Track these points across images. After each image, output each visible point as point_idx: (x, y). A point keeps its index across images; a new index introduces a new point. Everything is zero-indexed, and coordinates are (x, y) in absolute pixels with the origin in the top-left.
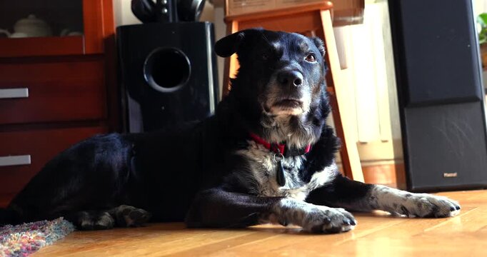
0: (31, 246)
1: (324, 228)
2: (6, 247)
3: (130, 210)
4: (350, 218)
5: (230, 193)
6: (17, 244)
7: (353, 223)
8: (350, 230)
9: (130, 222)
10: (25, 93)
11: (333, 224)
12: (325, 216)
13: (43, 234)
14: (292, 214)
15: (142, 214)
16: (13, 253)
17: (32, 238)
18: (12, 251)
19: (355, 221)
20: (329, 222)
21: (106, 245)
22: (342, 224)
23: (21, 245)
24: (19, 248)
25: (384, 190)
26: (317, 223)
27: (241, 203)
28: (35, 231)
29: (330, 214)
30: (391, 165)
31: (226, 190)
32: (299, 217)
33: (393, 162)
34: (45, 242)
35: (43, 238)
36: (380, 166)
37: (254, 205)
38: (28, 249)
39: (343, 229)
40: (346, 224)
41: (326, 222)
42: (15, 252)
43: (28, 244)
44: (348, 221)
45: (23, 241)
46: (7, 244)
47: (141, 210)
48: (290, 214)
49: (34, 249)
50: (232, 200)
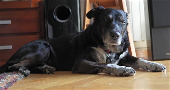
0: (14, 80)
1: (124, 74)
2: (6, 81)
3: (48, 67)
4: (134, 71)
5: (89, 61)
6: (9, 79)
7: (134, 73)
8: (133, 75)
9: (48, 72)
10: (9, 22)
11: (127, 72)
12: (124, 70)
13: (18, 75)
14: (112, 69)
15: (53, 69)
16: (8, 83)
17: (14, 77)
18: (8, 82)
19: (135, 72)
20: (126, 72)
21: (42, 80)
22: (131, 73)
23: (11, 80)
24: (10, 81)
25: (142, 60)
26: (121, 72)
27: (93, 65)
28: (15, 74)
29: (126, 69)
30: (145, 50)
31: (88, 60)
32: (114, 70)
33: (146, 49)
34: (19, 78)
35: (18, 77)
36: (141, 50)
37: (97, 66)
38: (13, 81)
39: (131, 74)
40: (132, 72)
41: (125, 72)
42: (9, 83)
43: (13, 79)
44: (133, 72)
45: (11, 78)
46: (6, 79)
47: (52, 67)
48: (111, 69)
49: (16, 81)
50: (89, 64)
